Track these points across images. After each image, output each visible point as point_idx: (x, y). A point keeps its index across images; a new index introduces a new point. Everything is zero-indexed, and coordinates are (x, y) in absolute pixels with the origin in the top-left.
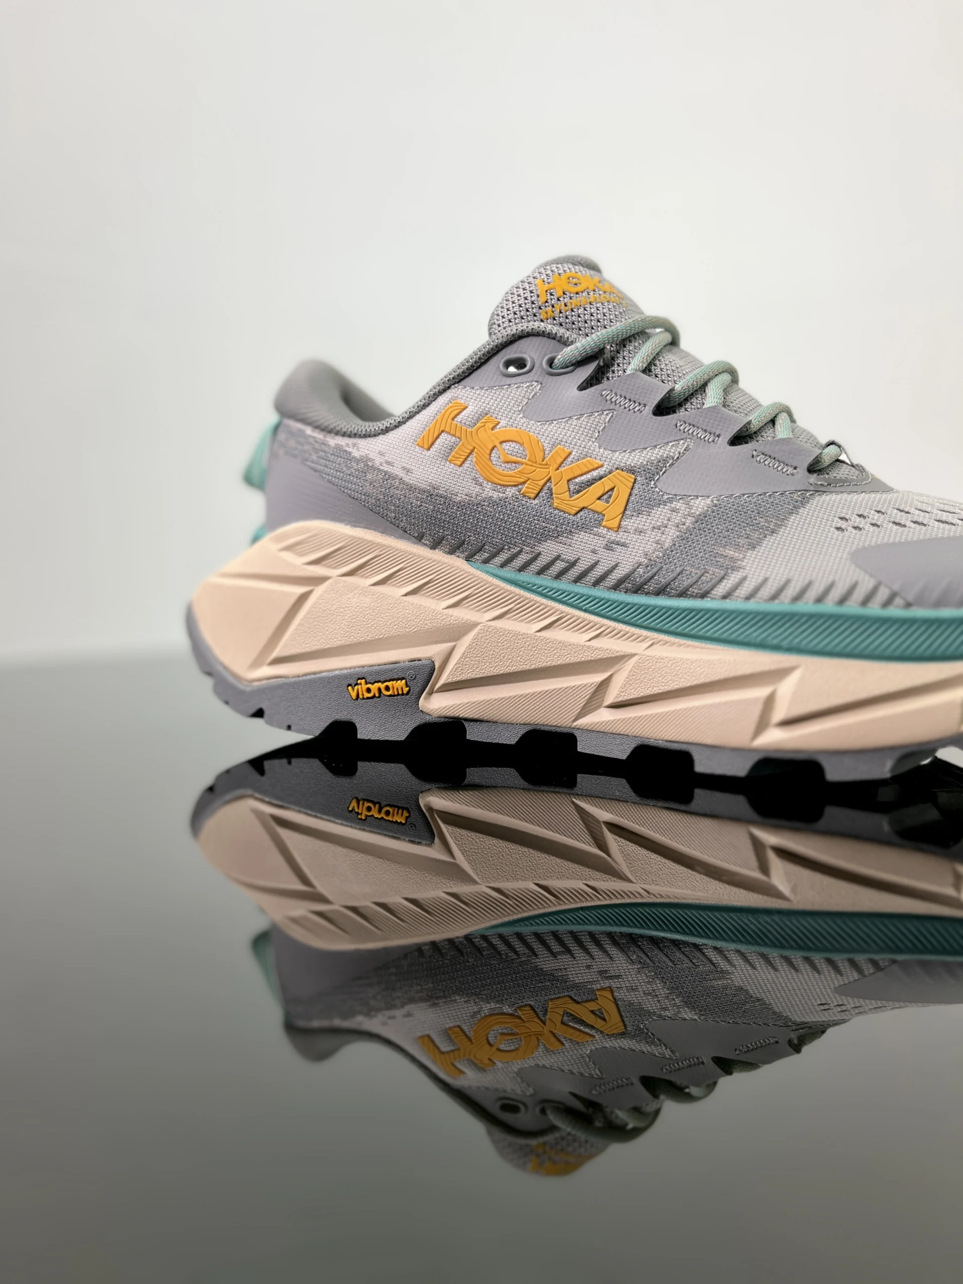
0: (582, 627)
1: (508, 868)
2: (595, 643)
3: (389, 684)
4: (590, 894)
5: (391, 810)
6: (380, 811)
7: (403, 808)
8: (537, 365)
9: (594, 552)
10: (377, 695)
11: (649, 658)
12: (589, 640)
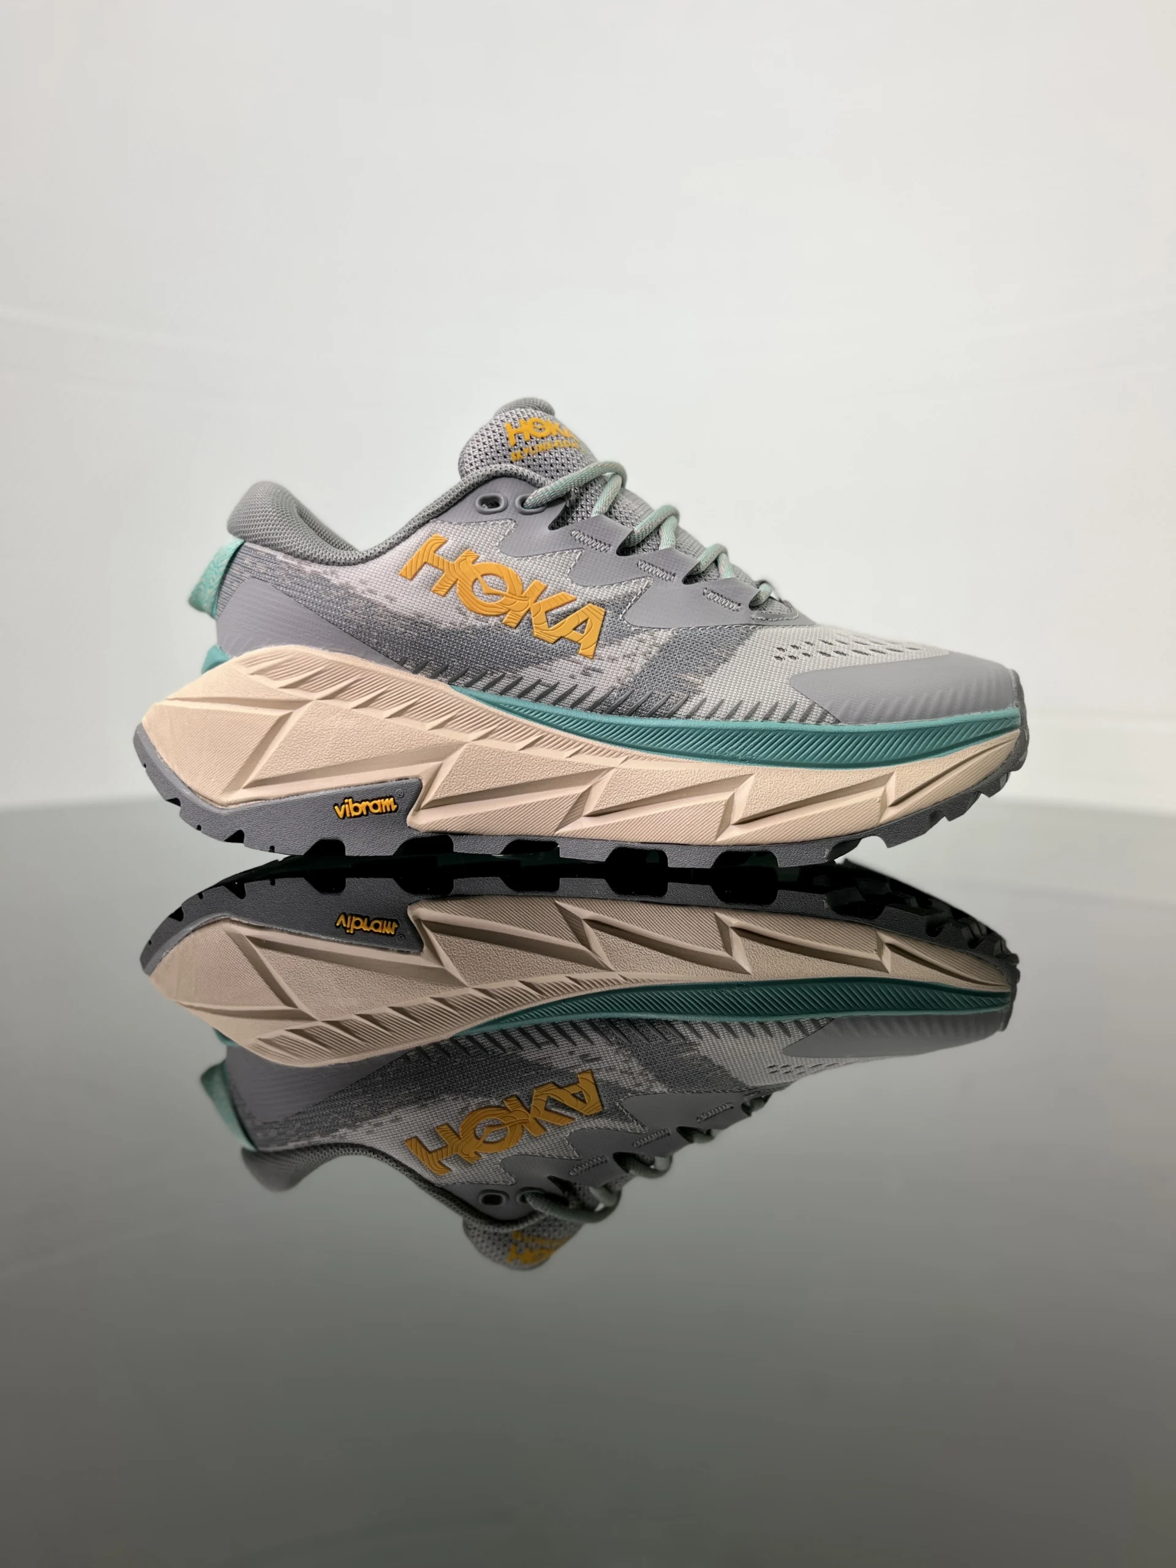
0: (563, 745)
1: (495, 969)
2: (576, 759)
3: (378, 802)
4: (573, 987)
5: (380, 923)
6: (369, 925)
7: (392, 921)
8: (510, 504)
9: (572, 677)
10: (365, 813)
11: (624, 771)
12: (570, 756)
